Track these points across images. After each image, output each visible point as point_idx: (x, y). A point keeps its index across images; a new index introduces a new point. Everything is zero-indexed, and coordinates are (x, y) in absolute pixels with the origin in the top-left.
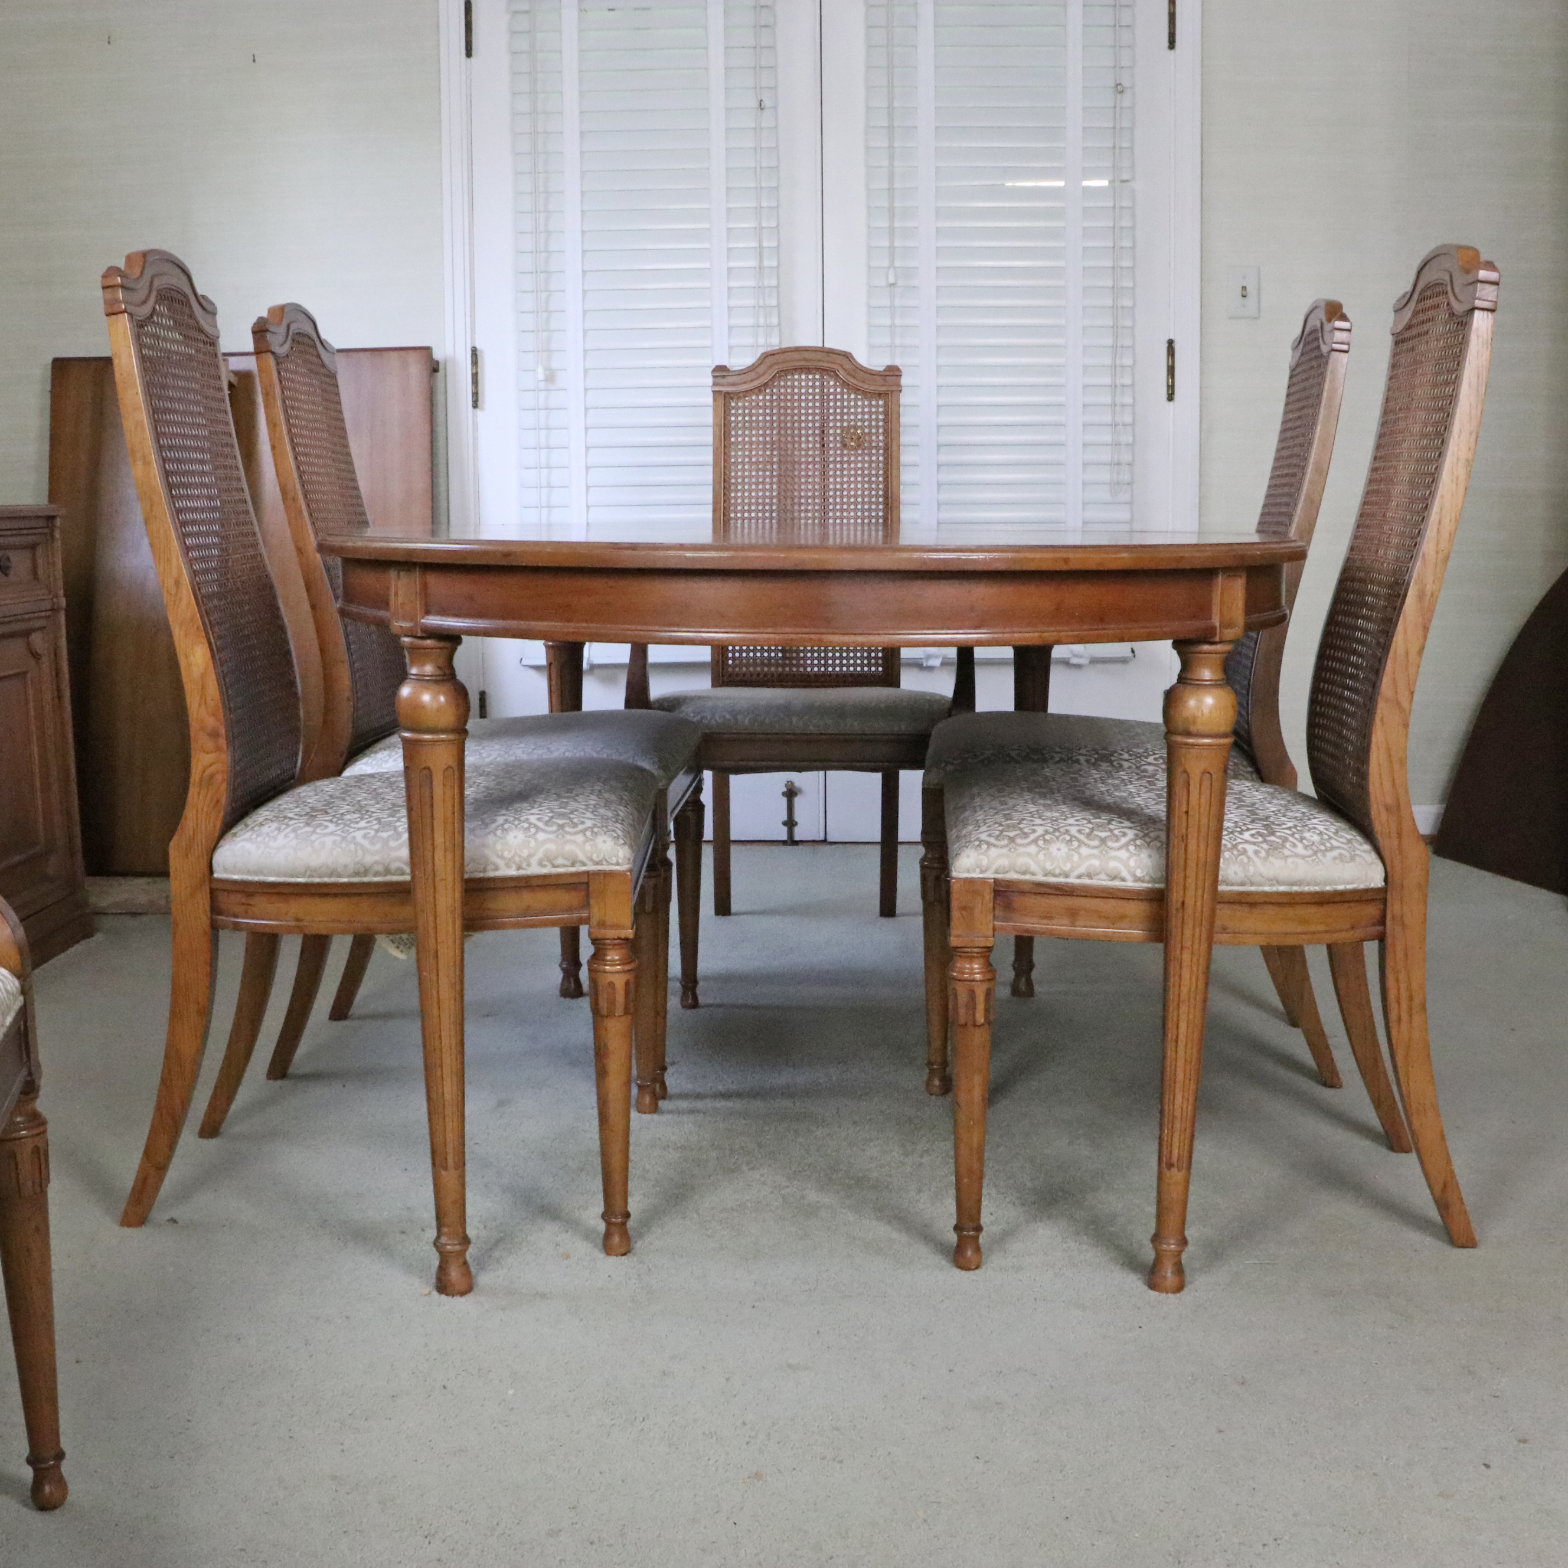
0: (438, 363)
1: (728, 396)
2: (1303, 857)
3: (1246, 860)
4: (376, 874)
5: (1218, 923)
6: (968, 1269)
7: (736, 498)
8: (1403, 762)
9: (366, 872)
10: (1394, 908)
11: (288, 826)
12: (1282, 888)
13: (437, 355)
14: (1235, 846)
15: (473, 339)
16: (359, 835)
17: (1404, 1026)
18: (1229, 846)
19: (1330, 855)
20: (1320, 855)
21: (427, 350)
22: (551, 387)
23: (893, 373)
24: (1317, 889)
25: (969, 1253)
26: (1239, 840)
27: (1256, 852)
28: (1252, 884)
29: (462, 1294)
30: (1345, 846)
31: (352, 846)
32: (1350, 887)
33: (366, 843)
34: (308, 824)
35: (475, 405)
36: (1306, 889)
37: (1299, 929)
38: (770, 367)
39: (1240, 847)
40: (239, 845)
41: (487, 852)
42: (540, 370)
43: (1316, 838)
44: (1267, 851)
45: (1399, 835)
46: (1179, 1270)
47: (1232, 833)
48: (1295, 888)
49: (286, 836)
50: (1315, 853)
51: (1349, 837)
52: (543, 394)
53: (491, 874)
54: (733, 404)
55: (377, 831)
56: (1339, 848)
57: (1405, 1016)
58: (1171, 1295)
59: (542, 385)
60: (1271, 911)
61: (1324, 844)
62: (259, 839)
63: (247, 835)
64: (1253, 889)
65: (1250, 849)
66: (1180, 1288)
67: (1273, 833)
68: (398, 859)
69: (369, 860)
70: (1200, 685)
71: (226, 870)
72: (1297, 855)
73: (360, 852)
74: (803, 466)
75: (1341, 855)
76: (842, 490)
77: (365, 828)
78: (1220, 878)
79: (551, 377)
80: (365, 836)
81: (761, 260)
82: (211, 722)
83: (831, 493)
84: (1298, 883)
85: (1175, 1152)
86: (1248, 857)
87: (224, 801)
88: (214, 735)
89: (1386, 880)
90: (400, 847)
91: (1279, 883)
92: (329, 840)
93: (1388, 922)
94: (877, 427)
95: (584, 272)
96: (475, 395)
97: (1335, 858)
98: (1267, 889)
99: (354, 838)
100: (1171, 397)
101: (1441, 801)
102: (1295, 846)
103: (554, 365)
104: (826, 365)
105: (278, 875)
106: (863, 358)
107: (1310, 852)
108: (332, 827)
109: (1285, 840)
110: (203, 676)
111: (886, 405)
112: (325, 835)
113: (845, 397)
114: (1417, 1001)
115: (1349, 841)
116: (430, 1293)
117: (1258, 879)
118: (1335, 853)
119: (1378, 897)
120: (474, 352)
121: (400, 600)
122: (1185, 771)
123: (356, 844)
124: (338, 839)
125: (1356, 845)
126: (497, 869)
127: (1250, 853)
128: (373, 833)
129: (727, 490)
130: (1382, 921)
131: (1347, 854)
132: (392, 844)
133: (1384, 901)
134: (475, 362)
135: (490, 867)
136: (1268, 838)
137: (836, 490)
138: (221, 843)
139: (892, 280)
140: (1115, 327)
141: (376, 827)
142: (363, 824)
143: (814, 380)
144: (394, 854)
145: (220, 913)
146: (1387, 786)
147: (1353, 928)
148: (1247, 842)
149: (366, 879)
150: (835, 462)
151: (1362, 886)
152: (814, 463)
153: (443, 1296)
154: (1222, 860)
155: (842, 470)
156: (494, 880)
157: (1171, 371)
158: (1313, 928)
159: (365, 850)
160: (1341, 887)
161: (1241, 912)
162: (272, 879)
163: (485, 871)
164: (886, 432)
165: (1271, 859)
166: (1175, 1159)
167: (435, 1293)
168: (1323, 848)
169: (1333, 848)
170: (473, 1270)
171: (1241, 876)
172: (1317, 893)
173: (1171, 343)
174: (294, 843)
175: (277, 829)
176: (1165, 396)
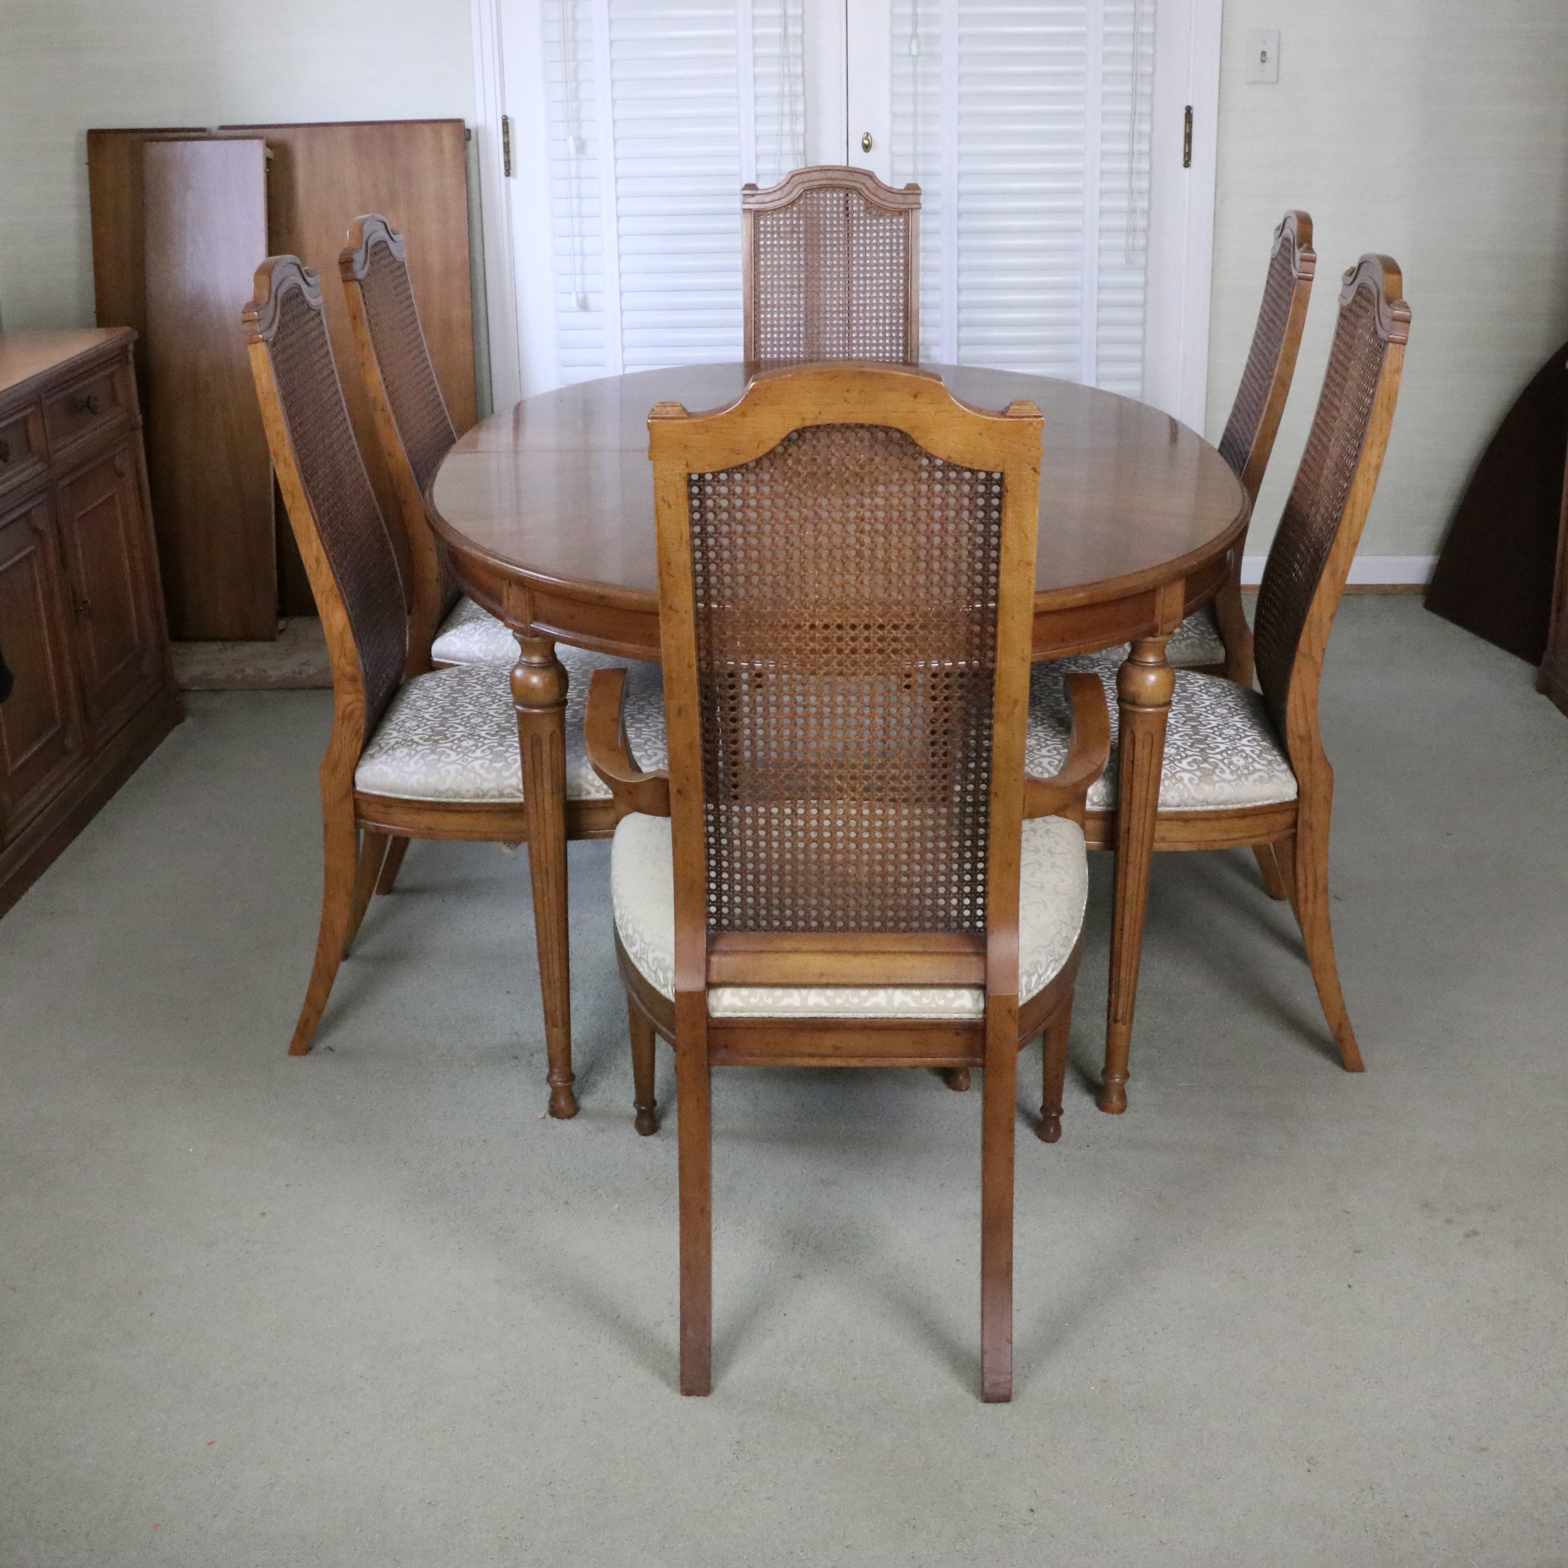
0: (469, 130)
1: (757, 214)
2: (1229, 782)
3: (1181, 787)
4: (492, 797)
5: (1157, 836)
6: (960, 1090)
7: (766, 320)
8: (1315, 703)
9: (484, 795)
10: (1305, 814)
11: (417, 752)
12: (1210, 808)
13: (469, 124)
14: (1174, 775)
15: (503, 107)
16: (477, 764)
17: (1310, 905)
18: (1169, 775)
19: (1251, 778)
20: (1243, 778)
21: (459, 122)
22: (581, 157)
23: (913, 189)
24: (1239, 806)
25: (961, 1078)
26: (1178, 769)
27: (1191, 780)
28: (1186, 805)
29: (569, 1117)
30: (1265, 768)
31: (472, 775)
32: (1266, 802)
33: (483, 772)
34: (433, 752)
35: (508, 173)
36: (1231, 807)
37: (1225, 837)
38: (797, 186)
39: (1178, 775)
40: (377, 768)
41: (582, 782)
42: (571, 140)
43: (1242, 762)
44: (1199, 778)
45: (1310, 759)
46: (1123, 1096)
47: (1172, 761)
48: (1222, 807)
49: (416, 763)
50: (1239, 777)
51: (1270, 758)
52: (574, 163)
53: (584, 797)
54: (762, 222)
55: (491, 761)
56: (1260, 770)
57: (1311, 897)
58: (1115, 1116)
59: (573, 155)
60: (1201, 824)
61: (1248, 768)
62: (394, 763)
63: (384, 758)
64: (1187, 809)
65: (1186, 776)
66: (1122, 1110)
67: (1205, 760)
68: (511, 787)
69: (486, 786)
70: (1146, 667)
71: (367, 786)
72: (1224, 780)
73: (479, 781)
74: (828, 282)
75: (1261, 777)
76: (865, 305)
77: (481, 758)
78: (1160, 801)
79: (581, 147)
80: (482, 766)
81: (785, 27)
82: (349, 669)
83: (855, 308)
84: (1224, 803)
85: (1120, 1011)
86: (1184, 785)
87: (362, 730)
88: (353, 679)
89: (1298, 793)
90: (511, 776)
91: (1208, 804)
92: (453, 768)
93: (1300, 828)
94: (898, 244)
95: (611, 41)
96: (508, 164)
97: (1255, 781)
98: (1198, 808)
99: (473, 767)
100: (1187, 164)
101: (1436, 553)
102: (1223, 771)
103: (584, 135)
104: (849, 183)
105: (412, 794)
106: (885, 179)
107: (1235, 777)
108: (453, 756)
109: (1216, 766)
110: (342, 634)
111: (907, 223)
112: (449, 763)
113: (868, 221)
114: (1320, 885)
115: (1270, 762)
116: (544, 1117)
117: (1191, 801)
118: (1256, 776)
119: (1293, 808)
120: (505, 121)
121: (512, 602)
122: (1132, 732)
123: (476, 773)
124: (460, 767)
125: (1275, 766)
126: (589, 793)
127: (1186, 781)
128: (488, 763)
129: (757, 331)
130: (1295, 825)
131: (1266, 776)
132: (505, 774)
133: (1297, 811)
134: (506, 131)
135: (583, 793)
136: (1202, 766)
137: (858, 305)
138: (361, 762)
140: (1134, 94)
141: (490, 757)
142: (478, 753)
143: (838, 199)
144: (506, 782)
145: (363, 817)
146: (1301, 723)
147: (1269, 833)
148: (1184, 770)
149: (484, 801)
150: (858, 278)
151: (1277, 801)
152: (838, 279)
153: (555, 1119)
154: (1161, 788)
155: (865, 286)
156: (587, 802)
157: (1188, 137)
158: (1235, 835)
159: (483, 779)
160: (1259, 804)
161: (1176, 826)
162: (407, 797)
163: (579, 795)
164: (906, 249)
165: (1203, 785)
166: (1119, 1017)
167: (548, 1116)
168: (1246, 772)
169: (1255, 771)
170: (576, 1095)
171: (1177, 800)
172: (1239, 810)
173: (1188, 110)
174: (424, 769)
175: (408, 754)
176: (1182, 162)
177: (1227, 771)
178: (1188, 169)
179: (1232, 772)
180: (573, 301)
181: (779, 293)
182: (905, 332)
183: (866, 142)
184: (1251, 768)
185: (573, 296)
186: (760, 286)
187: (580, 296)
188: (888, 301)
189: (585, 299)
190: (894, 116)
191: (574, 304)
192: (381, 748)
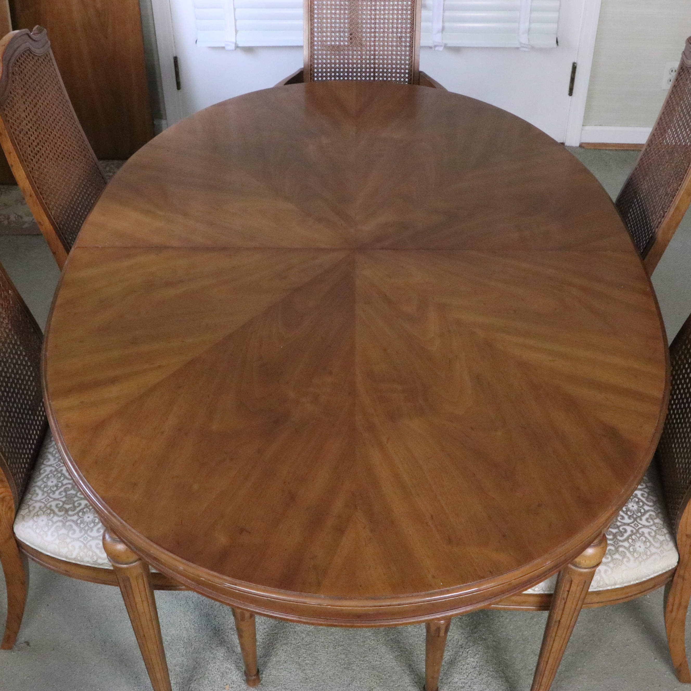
2: (633, 569)
3: (599, 578)
9: (100, 565)
10: (681, 571)
11: (53, 523)
16: (93, 544)
19: (648, 562)
20: (642, 564)
27: (606, 572)
31: (91, 553)
32: (656, 574)
33: (97, 552)
34: (64, 525)
40: (27, 531)
44: (612, 569)
49: (52, 534)
50: (640, 563)
56: (654, 554)
60: (609, 594)
64: (601, 589)
65: (603, 569)
67: (616, 550)
69: (100, 561)
72: (629, 568)
73: (95, 558)
80: (97, 546)
86: (601, 576)
89: (678, 562)
92: (77, 545)
93: (675, 578)
97: (651, 563)
98: (609, 588)
99: (91, 546)
102: (629, 560)
108: (78, 533)
109: (624, 556)
112: (74, 540)
117: (604, 586)
122: (571, 578)
124: (82, 545)
127: (602, 573)
130: (672, 576)
131: (658, 558)
133: (676, 570)
136: (614, 557)
138: (17, 521)
151: (664, 572)
159: (98, 557)
160: (651, 576)
162: (48, 554)
165: (614, 575)
169: (651, 555)
172: (637, 583)
174: (57, 542)
175: (47, 525)
177: (626, 517)
179: (629, 517)
181: (327, 9)
182: (411, 51)
184: (642, 511)
186: (314, 5)
188: (400, 16)
192: (30, 511)
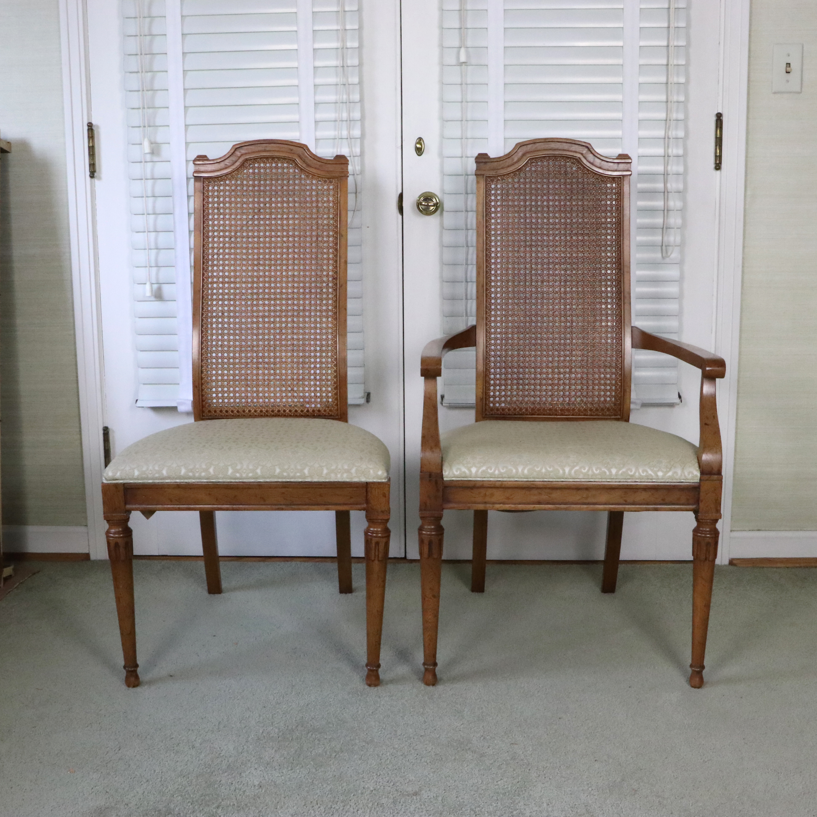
15: (89, 115)
22: (155, 159)
35: (92, 174)
38: (524, 155)
42: (146, 144)
52: (149, 165)
54: (493, 186)
59: (148, 157)
79: (155, 149)
81: (344, 41)
95: (184, 54)
96: (92, 166)
100: (718, 167)
103: (159, 139)
120: (90, 127)
134: (91, 136)
139: (463, 59)
140: (668, 102)
157: (719, 142)
173: (719, 116)
176: (713, 166)
178: (718, 172)
180: (147, 290)
183: (418, 146)
185: (148, 286)
187: (155, 286)
189: (159, 289)
190: (444, 121)
191: (148, 294)
